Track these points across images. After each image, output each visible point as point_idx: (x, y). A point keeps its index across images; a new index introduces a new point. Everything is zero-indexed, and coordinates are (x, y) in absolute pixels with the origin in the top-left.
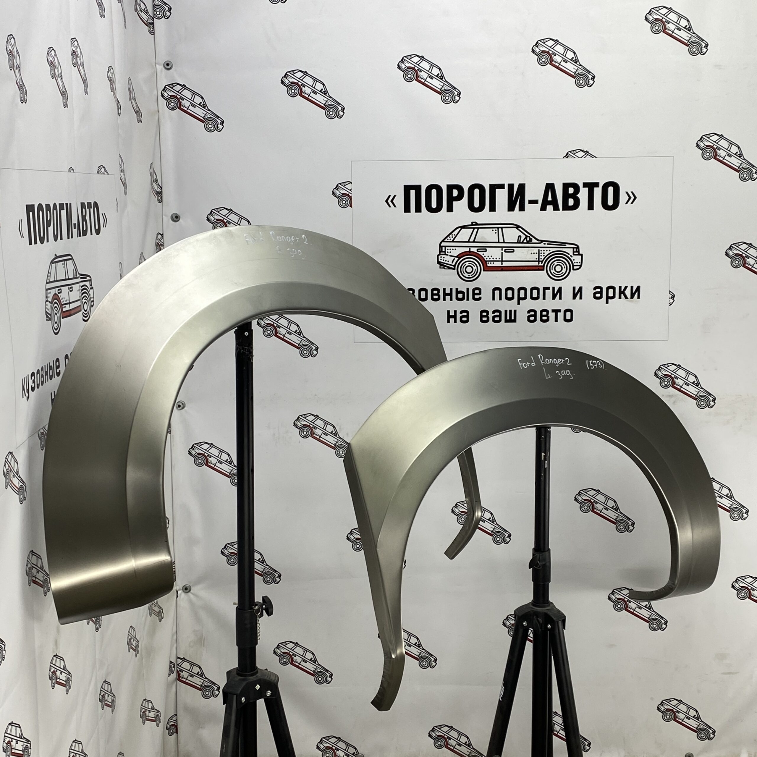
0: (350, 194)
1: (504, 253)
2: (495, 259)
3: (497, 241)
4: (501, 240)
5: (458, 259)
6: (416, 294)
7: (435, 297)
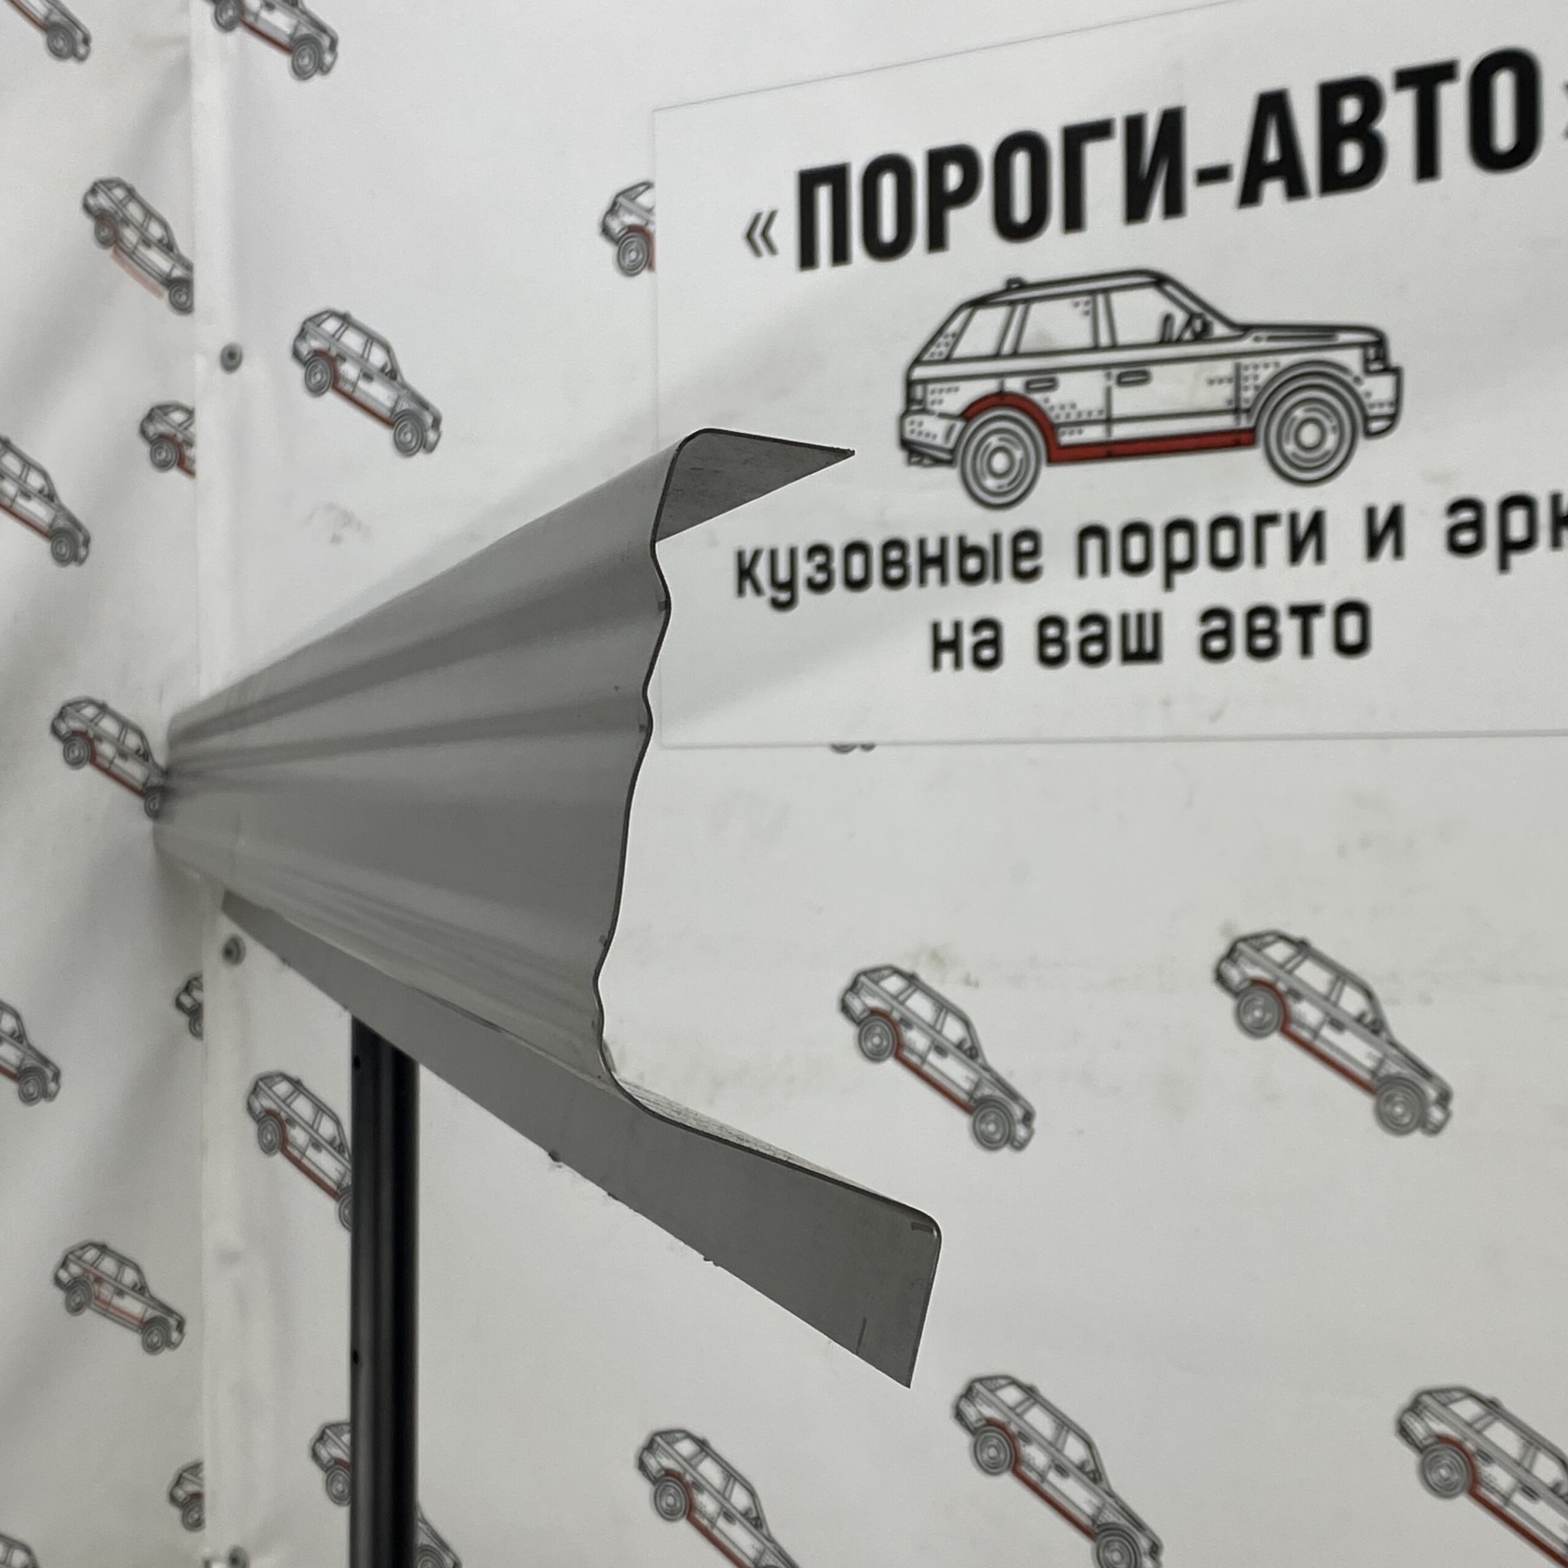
0: (648, 227)
1: (1114, 388)
3: (1092, 344)
4: (1104, 339)
5: (963, 423)
7: (895, 573)
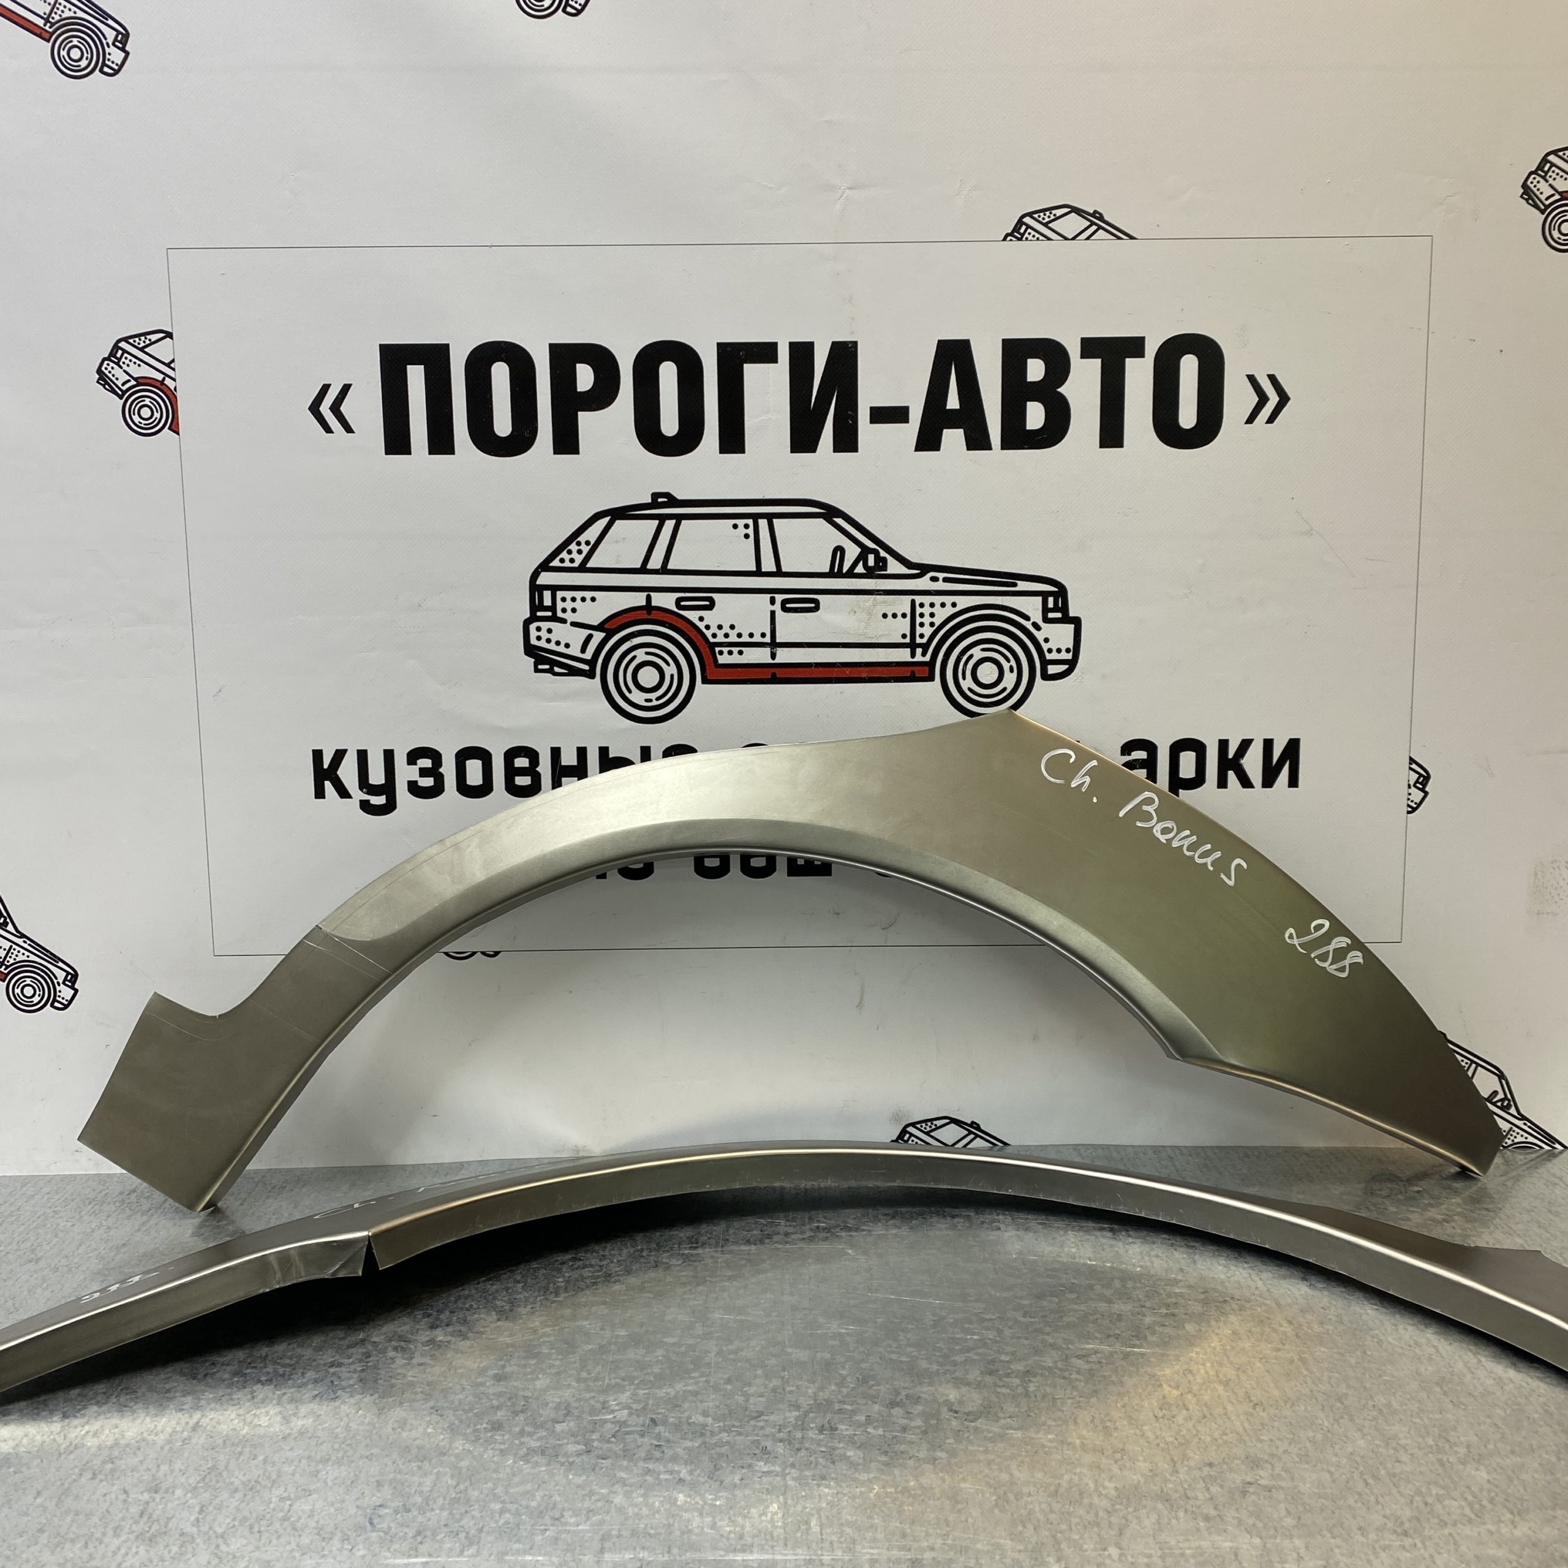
0: (168, 381)
1: (780, 614)
2: (745, 639)
3: (755, 569)
4: (768, 565)
5: (603, 635)
6: (448, 769)
7: (523, 781)
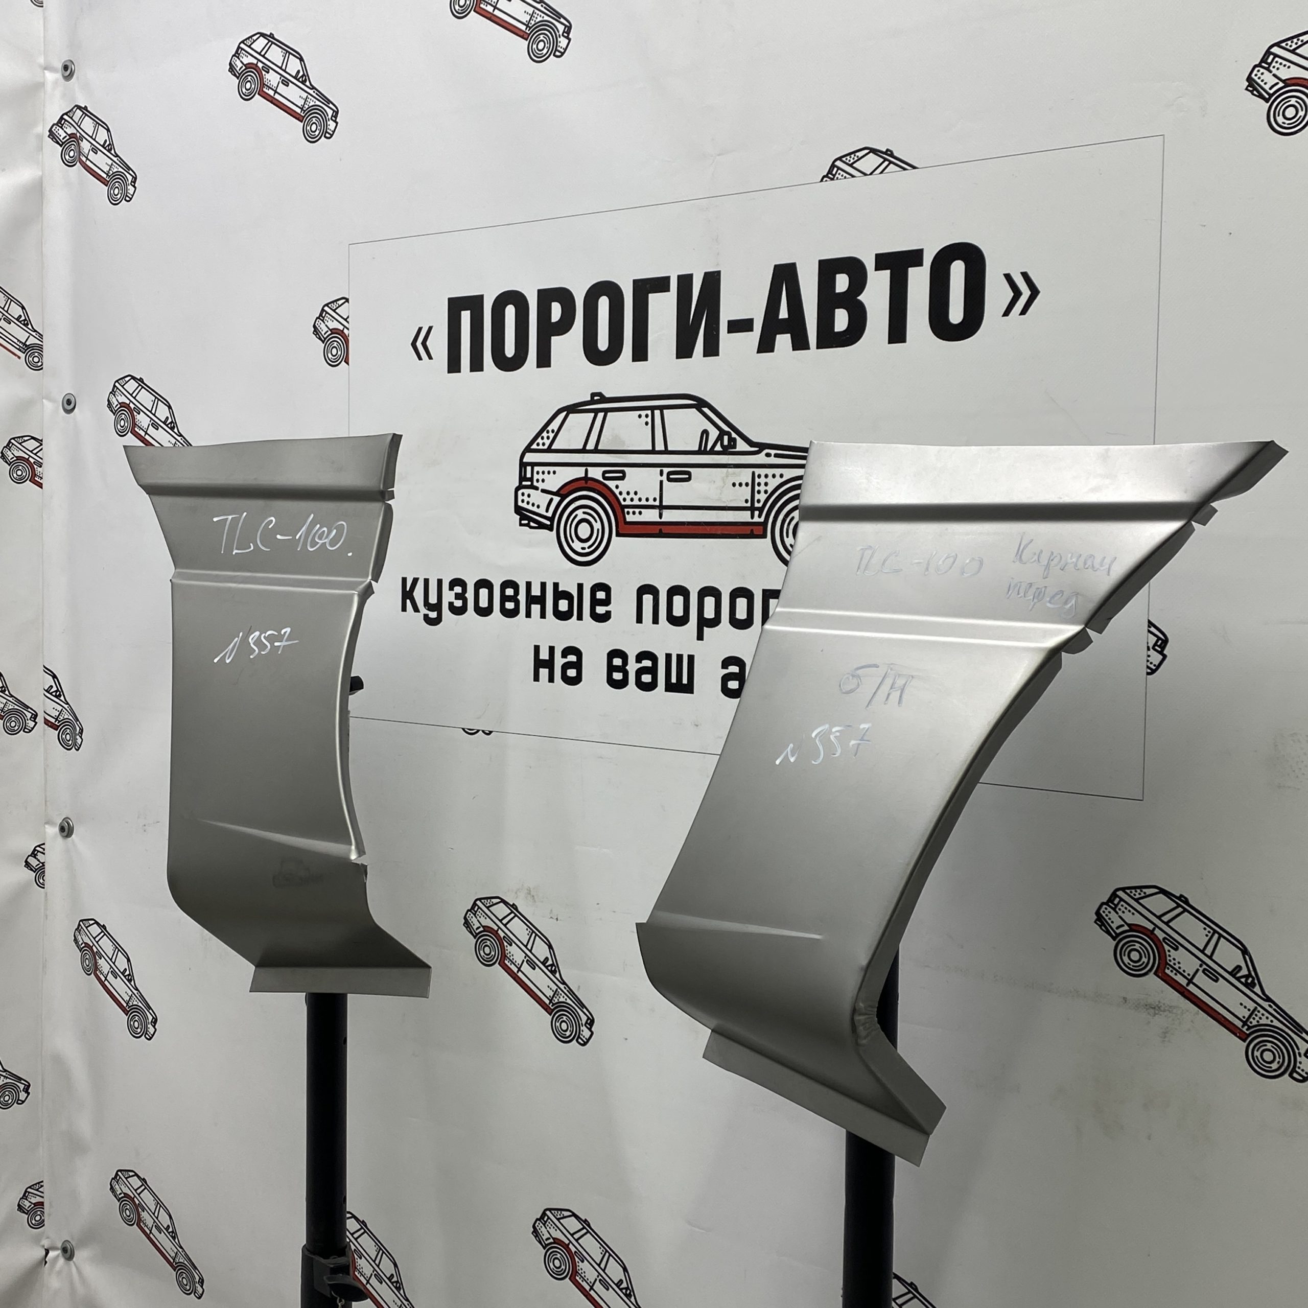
0: (346, 331)
1: (665, 483)
2: (644, 502)
3: (650, 448)
4: (660, 446)
5: (559, 498)
6: (470, 595)
7: (510, 605)
